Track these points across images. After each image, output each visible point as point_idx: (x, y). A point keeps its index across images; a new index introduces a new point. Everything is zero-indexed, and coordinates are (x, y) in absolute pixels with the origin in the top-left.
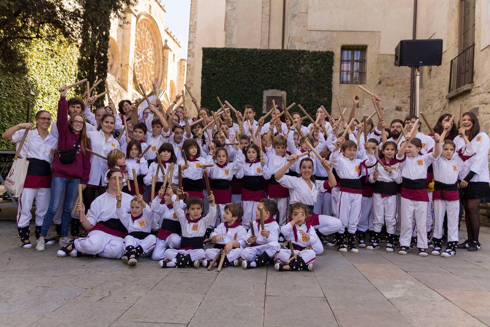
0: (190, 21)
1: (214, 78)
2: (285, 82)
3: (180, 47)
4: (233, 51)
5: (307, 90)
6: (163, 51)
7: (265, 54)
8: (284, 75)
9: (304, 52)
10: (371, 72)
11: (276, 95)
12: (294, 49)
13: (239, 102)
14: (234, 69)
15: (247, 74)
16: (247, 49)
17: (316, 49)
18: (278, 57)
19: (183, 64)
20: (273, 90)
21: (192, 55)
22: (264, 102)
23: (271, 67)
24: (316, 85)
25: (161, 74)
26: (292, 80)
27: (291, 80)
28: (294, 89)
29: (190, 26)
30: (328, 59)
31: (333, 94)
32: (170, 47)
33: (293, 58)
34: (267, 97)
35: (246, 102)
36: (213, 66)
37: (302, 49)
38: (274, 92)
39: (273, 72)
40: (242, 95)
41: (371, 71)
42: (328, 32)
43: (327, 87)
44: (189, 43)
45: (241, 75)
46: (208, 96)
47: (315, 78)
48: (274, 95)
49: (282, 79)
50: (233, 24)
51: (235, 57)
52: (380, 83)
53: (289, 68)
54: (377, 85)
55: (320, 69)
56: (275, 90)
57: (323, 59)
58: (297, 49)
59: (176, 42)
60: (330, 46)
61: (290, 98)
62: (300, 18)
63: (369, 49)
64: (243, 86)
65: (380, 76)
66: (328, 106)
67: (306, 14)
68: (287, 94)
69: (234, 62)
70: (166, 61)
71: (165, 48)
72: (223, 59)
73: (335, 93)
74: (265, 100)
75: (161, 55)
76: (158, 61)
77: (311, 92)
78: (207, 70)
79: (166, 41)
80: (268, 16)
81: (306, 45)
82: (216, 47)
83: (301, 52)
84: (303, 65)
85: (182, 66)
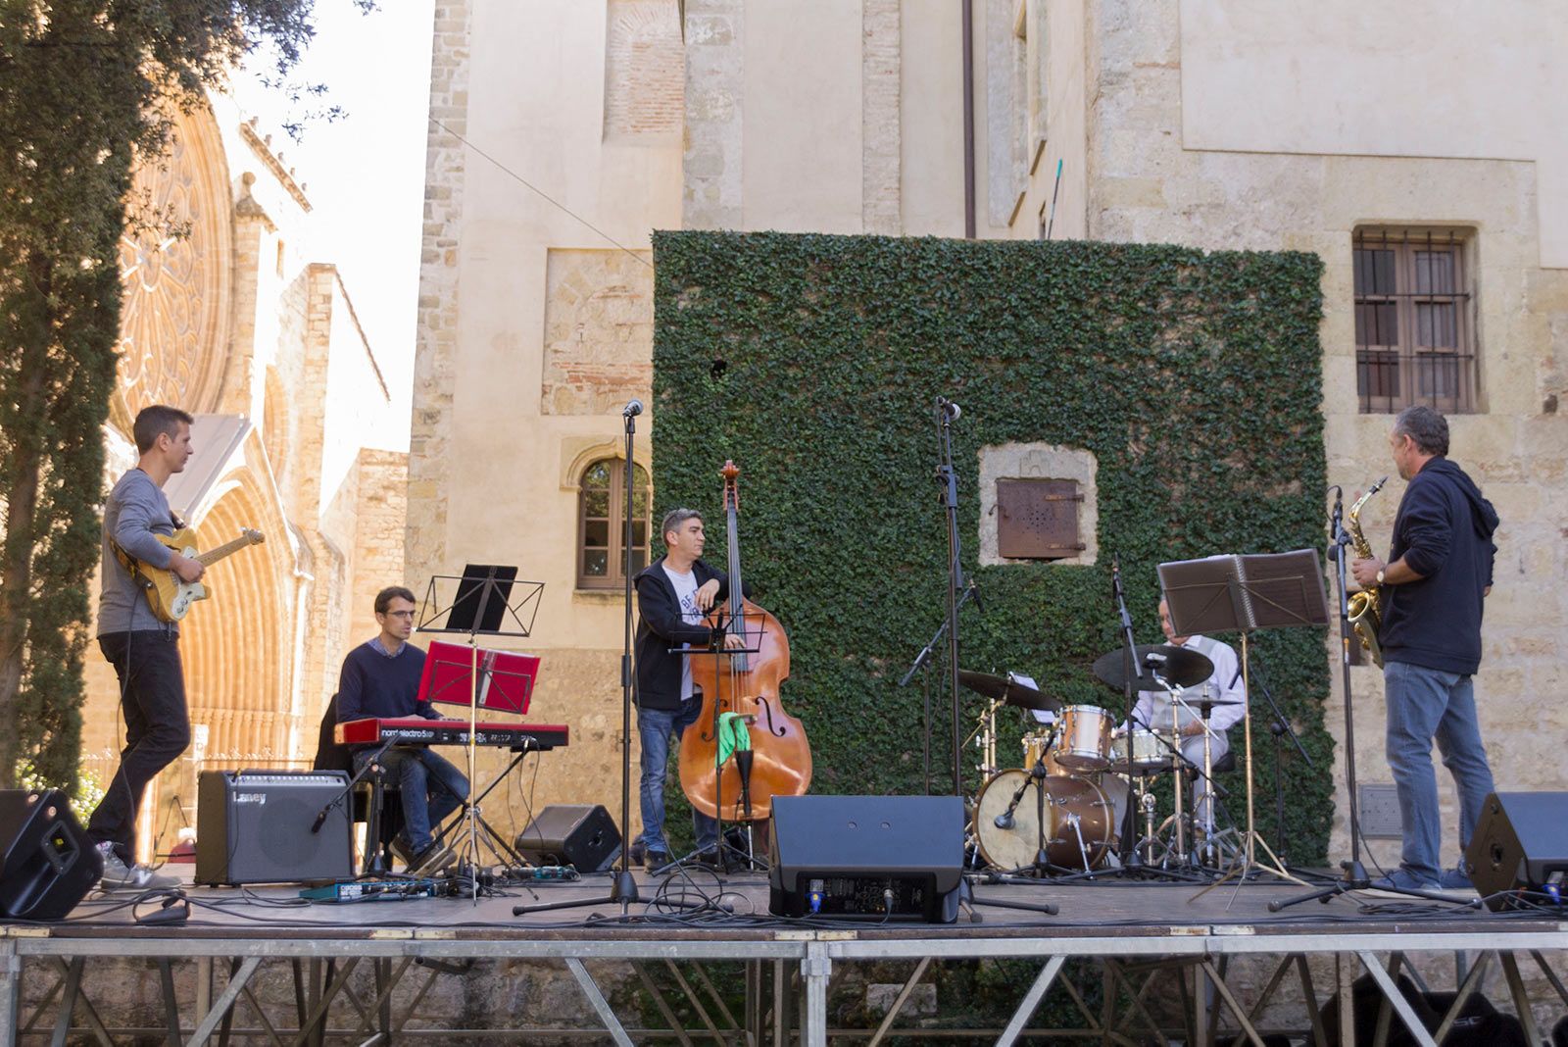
0: (433, 88)
1: (721, 390)
2: (1088, 407)
3: (306, 206)
4: (813, 250)
5: (1203, 446)
6: (234, 230)
7: (978, 264)
8: (1082, 369)
9: (1173, 255)
10: (1506, 356)
11: (1045, 474)
12: (1121, 240)
13: (858, 513)
14: (826, 341)
15: (889, 365)
16: (888, 240)
17: (1232, 240)
18: (1048, 283)
19: (322, 289)
20: (1029, 447)
21: (442, 251)
22: (984, 510)
23: (1014, 328)
24: (1247, 421)
25: (221, 338)
26: (1124, 394)
27: (1118, 396)
28: (1136, 440)
29: (432, 114)
30: (1295, 291)
31: (1331, 464)
32: (267, 210)
33: (1121, 287)
34: (998, 481)
35: (894, 511)
36: (713, 327)
37: (1165, 238)
38: (1035, 459)
39: (1027, 356)
40: (873, 475)
41: (1503, 350)
42: (1285, 161)
43: (1298, 429)
44: (430, 194)
45: (860, 372)
46: (693, 479)
47: (1238, 380)
48: (1035, 474)
49: (1073, 389)
50: (720, 111)
51: (828, 281)
52: (1551, 406)
53: (1103, 336)
54: (1537, 417)
55: (1263, 341)
56: (1039, 446)
57: (1273, 290)
58: (1140, 238)
59: (292, 187)
60: (1301, 228)
61: (1121, 488)
62: (1146, 91)
63: (1486, 245)
64: (876, 427)
65: (1548, 373)
66: (1309, 526)
67: (1171, 74)
68: (1100, 464)
69: (824, 307)
70: (248, 276)
71: (241, 215)
72: (763, 292)
73: (1337, 456)
74: (988, 497)
75: (225, 248)
76: (208, 276)
77: (1223, 457)
78: (684, 349)
79: (247, 180)
80: (895, 77)
81: (1180, 220)
82: (727, 230)
83: (1162, 256)
84: (1172, 318)
85: (317, 300)
